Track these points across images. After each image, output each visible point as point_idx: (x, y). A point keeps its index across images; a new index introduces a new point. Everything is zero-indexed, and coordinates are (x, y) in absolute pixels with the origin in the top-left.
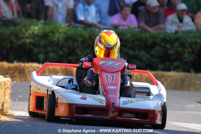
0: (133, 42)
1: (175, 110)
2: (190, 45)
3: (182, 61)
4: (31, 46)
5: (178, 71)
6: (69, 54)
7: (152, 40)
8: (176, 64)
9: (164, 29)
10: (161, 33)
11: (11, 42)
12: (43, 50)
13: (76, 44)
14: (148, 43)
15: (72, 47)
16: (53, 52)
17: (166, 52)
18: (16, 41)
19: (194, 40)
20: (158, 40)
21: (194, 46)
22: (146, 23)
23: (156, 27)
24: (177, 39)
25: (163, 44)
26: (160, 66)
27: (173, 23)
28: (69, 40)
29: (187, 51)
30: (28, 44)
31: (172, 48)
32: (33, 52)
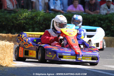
1: (107, 58)
3: (110, 30)
4: (25, 24)
5: (108, 37)
7: (93, 19)
8: (107, 32)
9: (100, 12)
10: (98, 15)
11: (13, 22)
12: (31, 26)
14: (91, 21)
15: (47, 24)
16: (37, 27)
17: (101, 26)
18: (16, 22)
20: (96, 19)
23: (95, 12)
24: (107, 18)
25: (99, 21)
27: (104, 9)
28: (46, 20)
29: (113, 24)
30: (22, 23)
31: (104, 23)
32: (26, 28)
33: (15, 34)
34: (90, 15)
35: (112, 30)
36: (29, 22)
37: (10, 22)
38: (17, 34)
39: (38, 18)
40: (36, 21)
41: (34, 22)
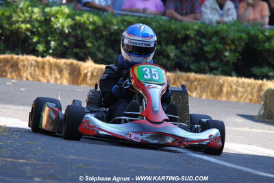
2: (233, 41)
3: (221, 61)
4: (29, 34)
5: (215, 74)
6: (76, 45)
7: (183, 32)
8: (213, 64)
10: (196, 24)
11: (2, 27)
12: (42, 40)
13: (85, 33)
14: (179, 36)
15: (80, 36)
17: (201, 49)
18: (7, 26)
19: (237, 35)
20: (191, 33)
21: (237, 43)
22: (176, 10)
24: (216, 33)
25: (198, 38)
26: (193, 67)
27: (212, 9)
28: (77, 28)
29: (228, 48)
30: (23, 31)
31: (209, 44)
32: (30, 42)
33: (4, 53)
34: (178, 23)
35: (225, 60)
36: (39, 29)
38: (9, 53)
39: (61, 21)
40: (55, 27)
41: (49, 30)
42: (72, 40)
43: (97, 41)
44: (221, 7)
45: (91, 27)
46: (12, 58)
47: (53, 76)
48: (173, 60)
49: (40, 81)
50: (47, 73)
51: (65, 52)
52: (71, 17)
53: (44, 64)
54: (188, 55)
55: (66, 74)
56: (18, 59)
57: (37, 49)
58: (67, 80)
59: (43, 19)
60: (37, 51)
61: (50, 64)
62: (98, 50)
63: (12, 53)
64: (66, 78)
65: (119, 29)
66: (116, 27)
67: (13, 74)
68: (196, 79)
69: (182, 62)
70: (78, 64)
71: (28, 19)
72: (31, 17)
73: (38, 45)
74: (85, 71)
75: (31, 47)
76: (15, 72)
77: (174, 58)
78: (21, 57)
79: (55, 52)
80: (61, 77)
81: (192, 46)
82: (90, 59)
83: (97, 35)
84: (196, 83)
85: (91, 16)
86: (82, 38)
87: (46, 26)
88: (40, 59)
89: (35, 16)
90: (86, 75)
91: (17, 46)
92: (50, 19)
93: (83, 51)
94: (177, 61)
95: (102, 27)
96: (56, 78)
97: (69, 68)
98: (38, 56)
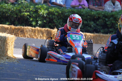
0: (87, 16)
3: (114, 28)
4: (28, 17)
6: (50, 22)
7: (97, 15)
8: (110, 30)
10: (103, 12)
12: (35, 20)
13: (54, 17)
14: (95, 17)
15: (51, 18)
16: (40, 20)
17: (105, 23)
20: (101, 16)
24: (112, 16)
25: (104, 18)
26: (102, 31)
28: (50, 14)
30: (26, 16)
31: (109, 21)
32: (29, 20)
35: (116, 28)
36: (33, 15)
37: (13, 13)
39: (42, 11)
40: (40, 14)
41: (38, 15)
42: (48, 19)
43: (59, 20)
44: (114, 4)
45: (56, 14)
46: (21, 28)
47: (39, 36)
48: (93, 28)
49: (34, 38)
50: (36, 34)
51: (45, 25)
52: (47, 10)
53: (35, 30)
54: (99, 26)
55: (45, 34)
56: (24, 28)
57: (32, 24)
58: (46, 37)
59: (35, 10)
60: (32, 25)
61: (38, 30)
62: (59, 24)
63: (21, 26)
64: (45, 36)
65: (68, 14)
66: (67, 14)
67: (22, 35)
68: (103, 36)
69: (97, 29)
70: (50, 30)
71: (28, 10)
72: (29, 10)
73: (33, 22)
74: (54, 33)
75: (30, 23)
76: (22, 34)
77: (93, 27)
78: (25, 27)
79: (40, 25)
80: (43, 36)
81: (101, 22)
82: (56, 28)
83: (59, 17)
84: (103, 38)
85: (56, 9)
86: (52, 18)
87: (36, 13)
88: (33, 28)
89: (31, 9)
90: (54, 35)
91: (23, 23)
92: (38, 10)
93: (53, 24)
94: (94, 28)
95: (61, 14)
96: (41, 36)
97: (46, 32)
98: (32, 27)
